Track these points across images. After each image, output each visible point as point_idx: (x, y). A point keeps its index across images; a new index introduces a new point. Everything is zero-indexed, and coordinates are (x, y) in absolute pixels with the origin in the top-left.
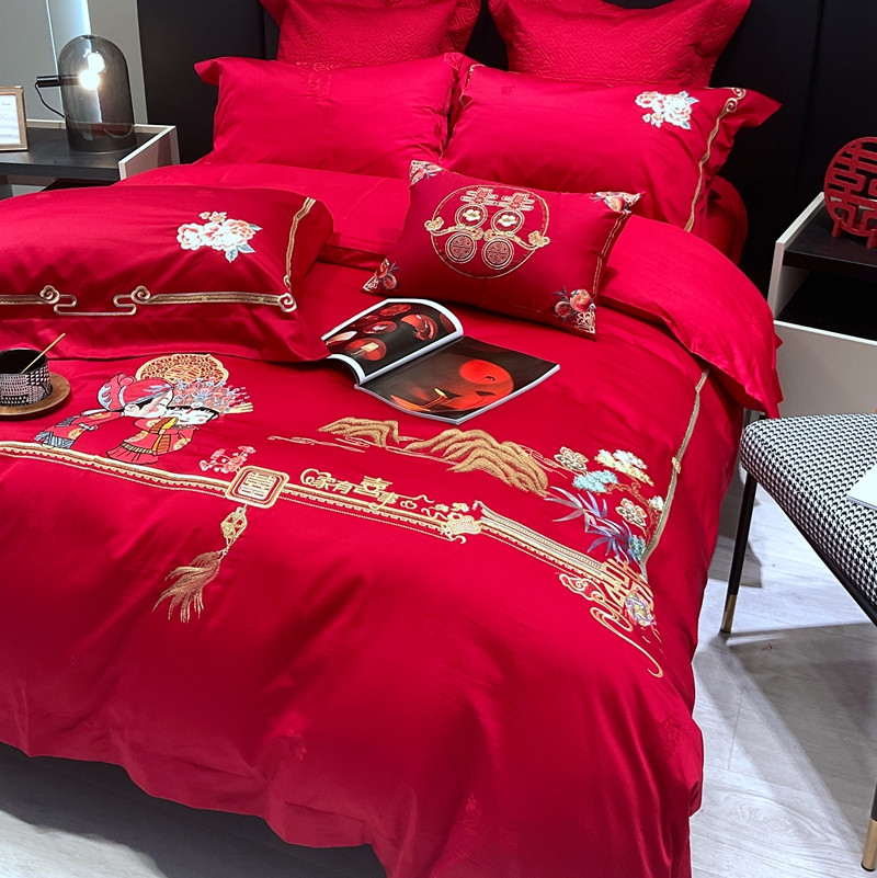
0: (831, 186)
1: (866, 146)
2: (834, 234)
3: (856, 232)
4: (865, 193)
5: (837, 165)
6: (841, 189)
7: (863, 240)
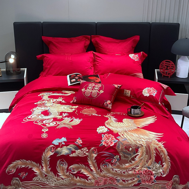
0: (161, 68)
1: (166, 61)
2: (163, 76)
3: (166, 75)
4: (167, 69)
5: (161, 65)
6: (163, 69)
7: (168, 77)
